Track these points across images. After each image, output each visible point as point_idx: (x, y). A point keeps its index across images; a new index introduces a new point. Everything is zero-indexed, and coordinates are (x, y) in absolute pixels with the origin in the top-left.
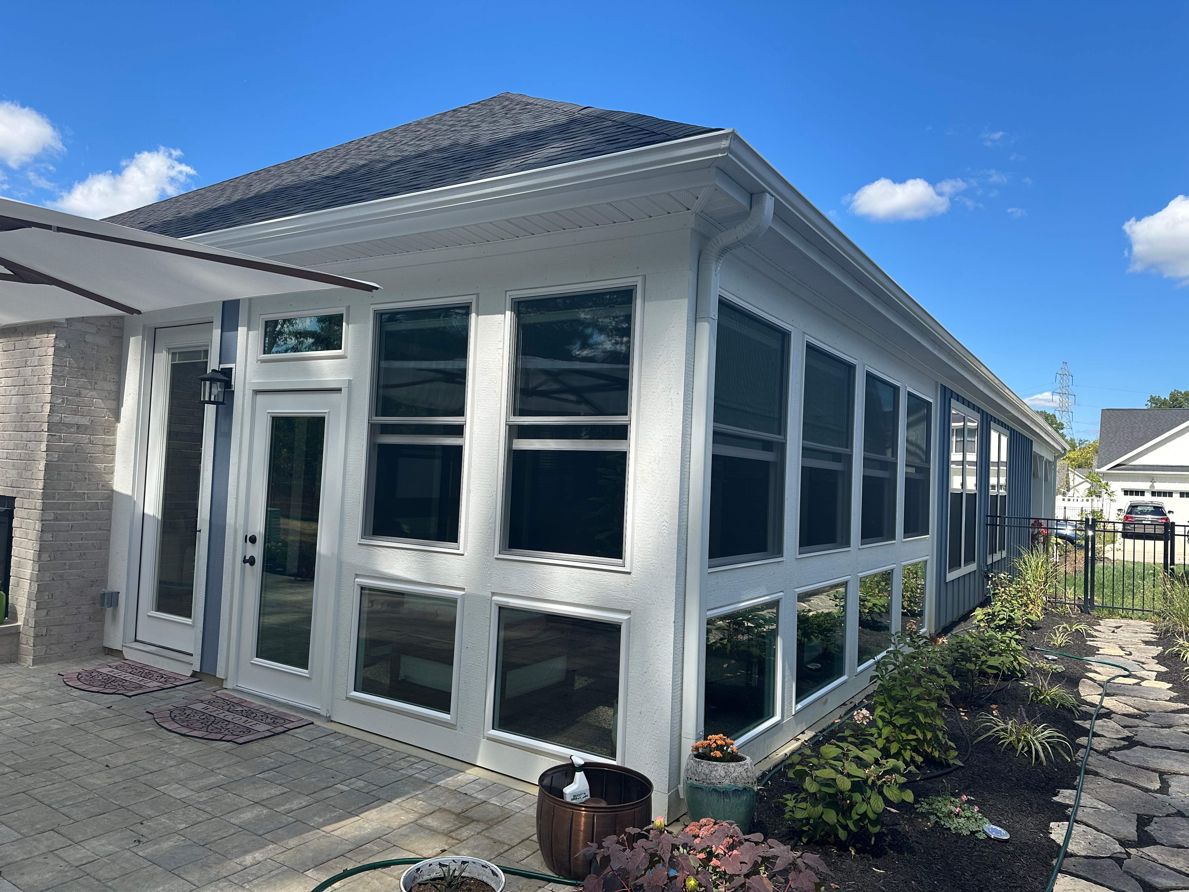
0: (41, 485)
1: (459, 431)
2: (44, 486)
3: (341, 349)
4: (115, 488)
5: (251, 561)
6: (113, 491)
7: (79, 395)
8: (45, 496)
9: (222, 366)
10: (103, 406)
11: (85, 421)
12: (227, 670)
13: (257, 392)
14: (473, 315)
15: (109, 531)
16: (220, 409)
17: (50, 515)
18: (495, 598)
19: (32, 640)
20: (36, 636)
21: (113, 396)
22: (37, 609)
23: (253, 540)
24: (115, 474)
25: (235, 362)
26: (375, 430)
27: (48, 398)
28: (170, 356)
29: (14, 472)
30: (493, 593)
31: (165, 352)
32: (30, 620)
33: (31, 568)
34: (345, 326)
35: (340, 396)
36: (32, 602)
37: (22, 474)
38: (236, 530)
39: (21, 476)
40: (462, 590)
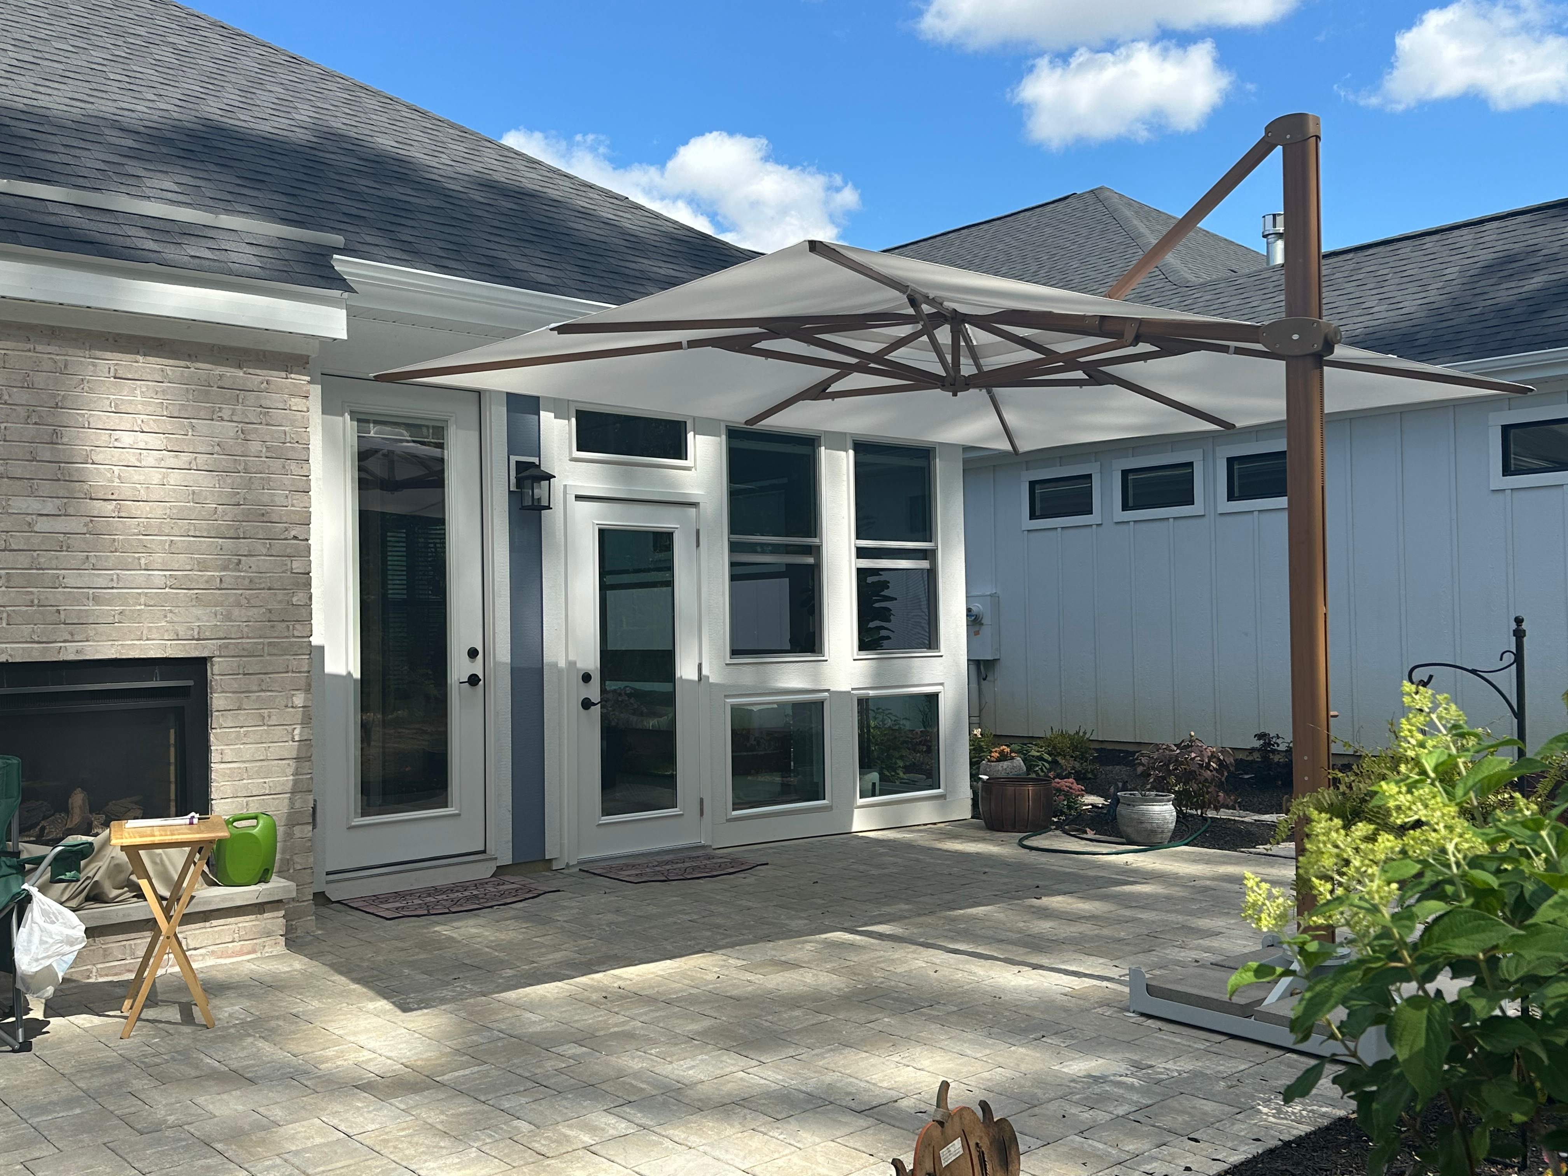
0: (301, 629)
18: (854, 693)
29: (199, 611)
30: (853, 689)
31: (347, 416)
32: (296, 859)
33: (290, 771)
34: (690, 435)
35: (693, 511)
36: (297, 829)
37: (229, 613)
38: (563, 670)
39: (228, 617)
40: (828, 690)
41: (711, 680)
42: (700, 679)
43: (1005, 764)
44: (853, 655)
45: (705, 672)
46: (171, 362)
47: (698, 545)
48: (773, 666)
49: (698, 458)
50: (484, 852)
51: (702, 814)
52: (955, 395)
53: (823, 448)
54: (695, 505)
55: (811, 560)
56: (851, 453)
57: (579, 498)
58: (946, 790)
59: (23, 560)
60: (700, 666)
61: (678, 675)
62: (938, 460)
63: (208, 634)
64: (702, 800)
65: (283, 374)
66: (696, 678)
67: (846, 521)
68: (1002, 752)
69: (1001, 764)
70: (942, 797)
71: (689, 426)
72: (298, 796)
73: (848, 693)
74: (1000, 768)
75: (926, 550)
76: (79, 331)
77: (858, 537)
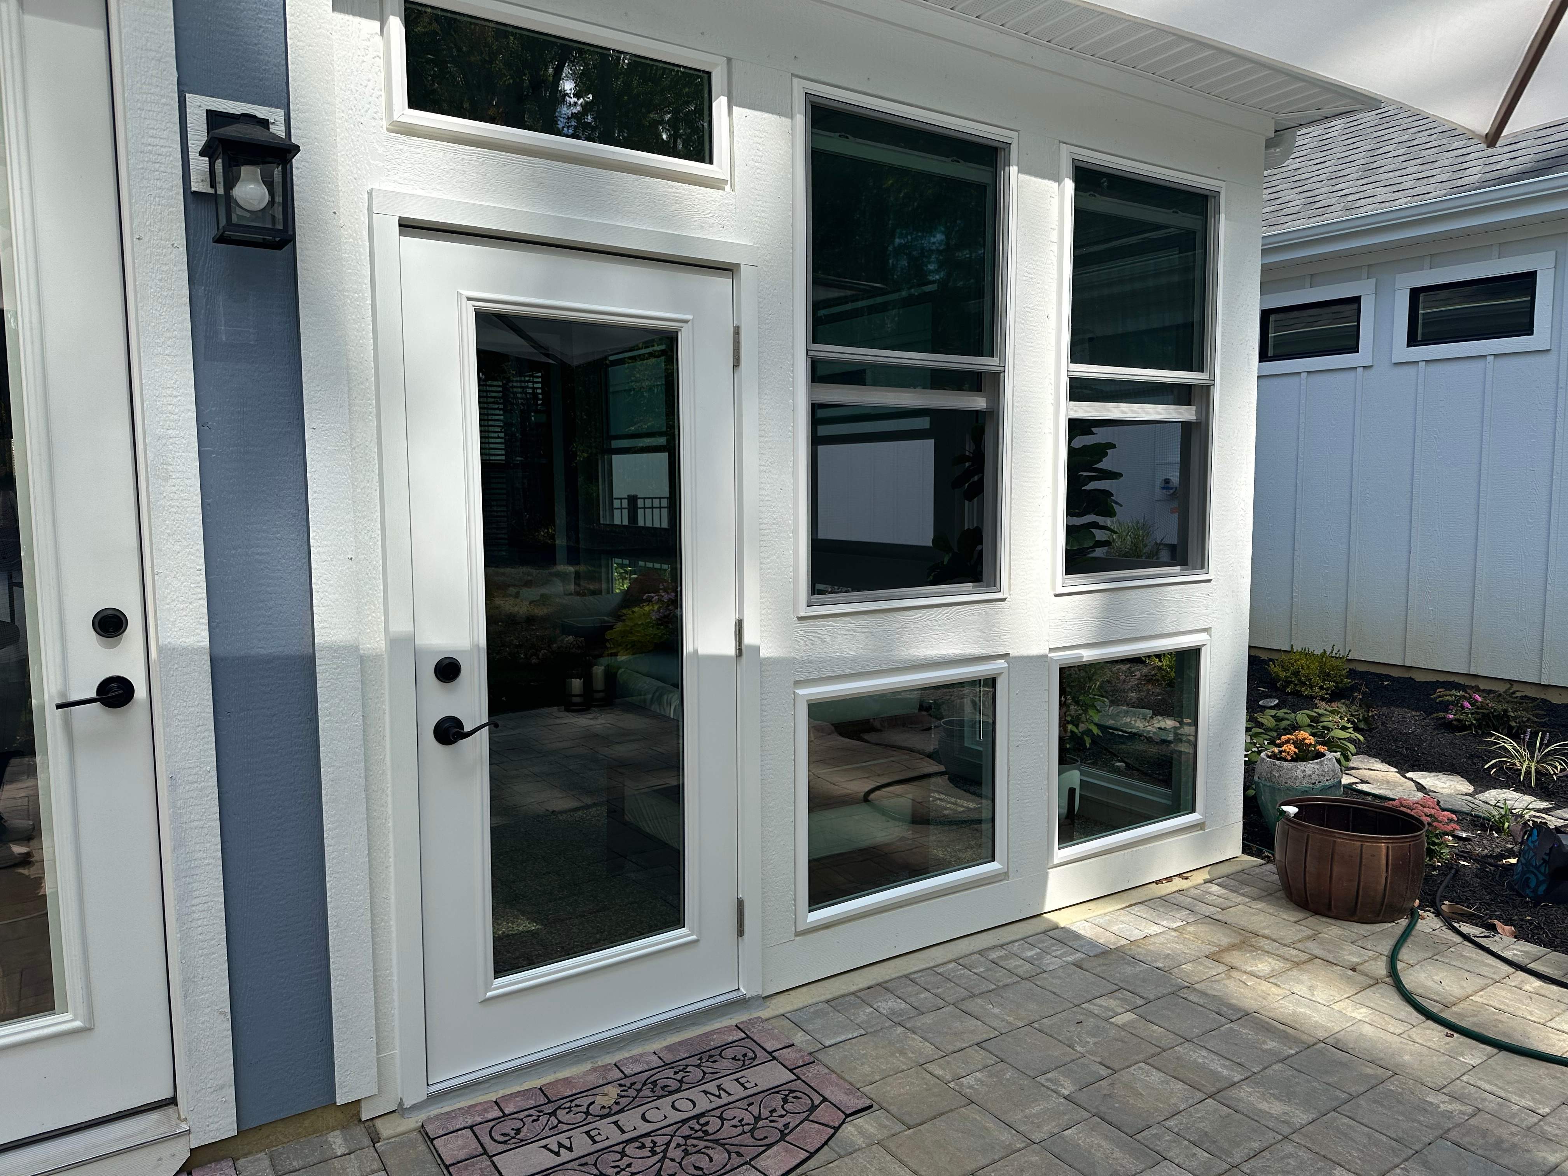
5: (450, 732)
9: (197, 102)
13: (405, 226)
18: (1053, 657)
23: (448, 671)
30: (1051, 650)
34: (720, 105)
35: (721, 284)
38: (378, 657)
40: (1005, 656)
41: (764, 653)
42: (739, 652)
43: (1310, 767)
44: (1054, 587)
45: (749, 639)
47: (736, 364)
48: (898, 616)
49: (737, 162)
50: (172, 1101)
51: (741, 932)
53: (1014, 169)
54: (727, 269)
55: (979, 403)
56: (1069, 185)
57: (408, 226)
58: (1205, 814)
60: (739, 626)
61: (688, 647)
62: (1222, 217)
64: (740, 904)
66: (731, 651)
67: (1052, 323)
68: (1299, 744)
69: (1301, 765)
70: (1199, 826)
71: (718, 82)
73: (1042, 659)
74: (1300, 774)
75: (1190, 386)
77: (1075, 358)
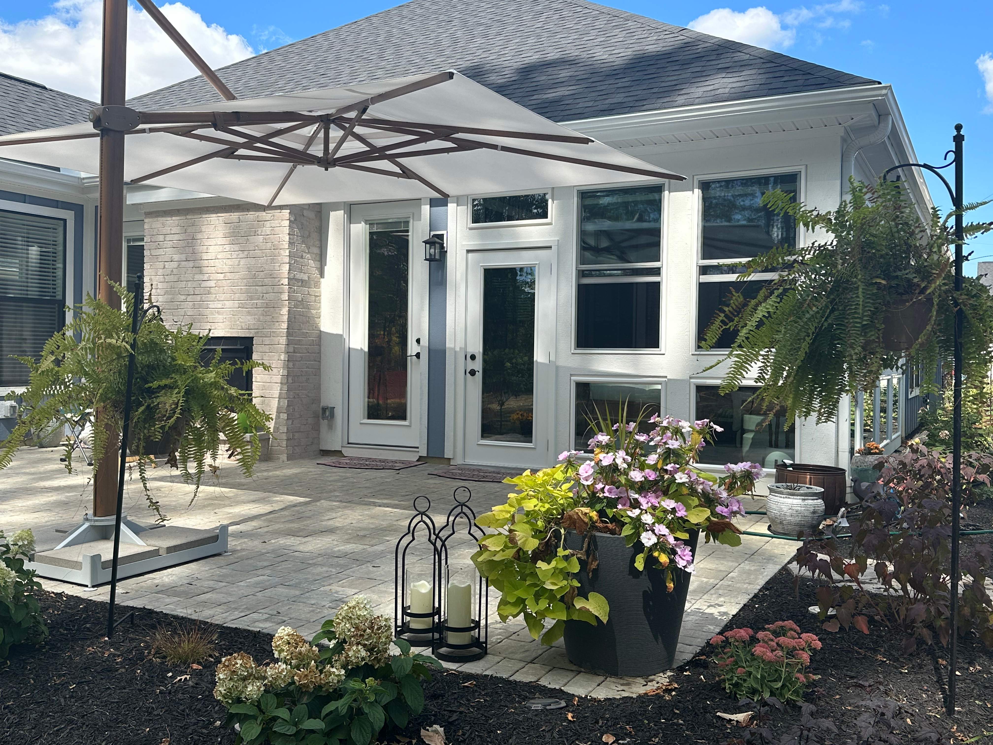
0: (285, 326)
1: (657, 272)
2: (288, 326)
3: (547, 218)
4: (322, 329)
5: (473, 373)
6: (320, 331)
7: (302, 257)
8: (289, 334)
9: (433, 233)
10: (313, 265)
11: (305, 277)
12: (454, 452)
13: (468, 251)
14: (666, 193)
15: (320, 362)
16: (432, 266)
17: (291, 350)
18: (692, 380)
19: (285, 443)
20: (288, 440)
21: (318, 258)
22: (288, 419)
23: (473, 357)
24: (322, 318)
25: (446, 229)
26: (582, 274)
27: (287, 260)
28: (368, 226)
29: (249, 318)
30: (690, 378)
31: (363, 223)
32: (280, 428)
33: (279, 388)
34: (550, 202)
35: (549, 252)
36: (281, 414)
37: (259, 318)
38: (457, 352)
39: (259, 320)
41: (558, 364)
42: (550, 362)
44: (690, 351)
45: (552, 358)
46: (242, 213)
47: (551, 274)
49: (555, 216)
50: (418, 448)
51: (548, 450)
52: (326, 169)
54: (549, 248)
55: (655, 279)
59: (198, 298)
60: (550, 354)
61: (535, 359)
63: (252, 327)
64: (548, 441)
65: (279, 211)
66: (547, 362)
71: (549, 195)
72: (282, 400)
76: (214, 207)
